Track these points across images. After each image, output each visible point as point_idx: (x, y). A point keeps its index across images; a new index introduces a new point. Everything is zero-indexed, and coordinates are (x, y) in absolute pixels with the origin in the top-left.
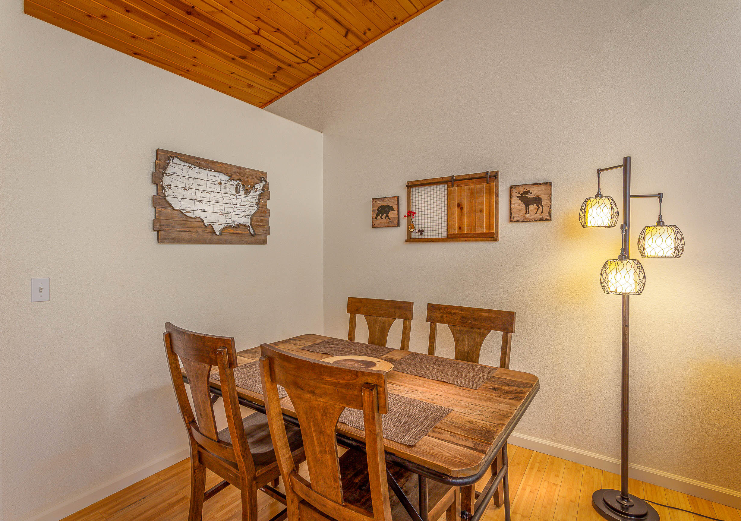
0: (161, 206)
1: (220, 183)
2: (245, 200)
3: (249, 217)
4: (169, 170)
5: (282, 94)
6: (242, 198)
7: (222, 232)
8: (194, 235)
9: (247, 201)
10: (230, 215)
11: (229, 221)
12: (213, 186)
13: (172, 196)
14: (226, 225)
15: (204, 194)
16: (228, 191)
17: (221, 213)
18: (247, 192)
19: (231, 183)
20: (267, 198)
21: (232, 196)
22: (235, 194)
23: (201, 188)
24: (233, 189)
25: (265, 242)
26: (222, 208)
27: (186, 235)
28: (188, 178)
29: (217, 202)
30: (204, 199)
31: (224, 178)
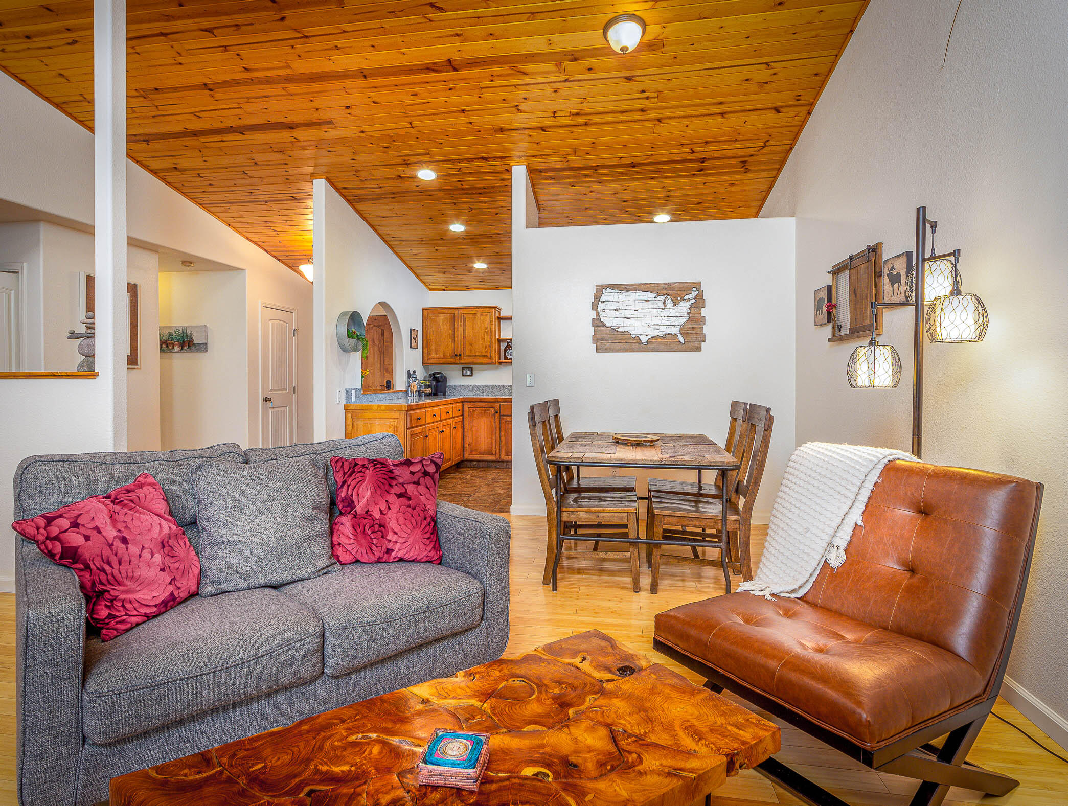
0: (597, 326)
1: (647, 301)
2: (674, 311)
3: (679, 327)
4: (603, 299)
5: (775, 178)
6: (671, 310)
7: (649, 341)
8: (623, 346)
9: (677, 312)
10: (657, 327)
11: (657, 332)
12: (641, 304)
13: (606, 317)
14: (653, 335)
15: (633, 312)
16: (655, 306)
17: (648, 326)
18: (675, 304)
19: (658, 298)
20: (701, 306)
21: (661, 310)
22: (663, 307)
23: (630, 307)
24: (661, 304)
25: (699, 349)
26: (650, 321)
27: (617, 346)
28: (618, 302)
29: (645, 317)
30: (633, 316)
31: (651, 296)
